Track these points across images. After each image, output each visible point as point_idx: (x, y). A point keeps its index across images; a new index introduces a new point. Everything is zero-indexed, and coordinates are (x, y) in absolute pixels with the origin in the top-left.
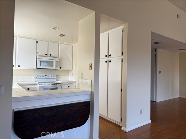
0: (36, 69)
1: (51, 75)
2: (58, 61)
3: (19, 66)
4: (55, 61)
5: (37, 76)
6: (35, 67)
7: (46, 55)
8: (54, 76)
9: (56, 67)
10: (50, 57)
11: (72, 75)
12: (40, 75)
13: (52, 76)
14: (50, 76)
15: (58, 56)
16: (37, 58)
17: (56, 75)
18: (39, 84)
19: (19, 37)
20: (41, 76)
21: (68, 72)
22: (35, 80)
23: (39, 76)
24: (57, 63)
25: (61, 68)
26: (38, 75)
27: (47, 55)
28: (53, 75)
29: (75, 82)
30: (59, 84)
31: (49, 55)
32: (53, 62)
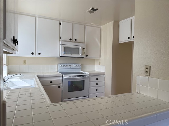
0: (59, 57)
1: (76, 64)
2: (84, 47)
3: (40, 54)
4: (81, 48)
5: (60, 66)
6: (59, 55)
7: (71, 39)
8: (79, 66)
9: (82, 55)
10: (74, 42)
11: (100, 64)
12: (64, 64)
13: (77, 66)
14: (75, 66)
15: (83, 42)
16: (61, 44)
17: (82, 65)
18: (63, 75)
19: (39, 17)
20: (65, 66)
21: (93, 61)
22: (58, 70)
23: (63, 66)
24: (83, 50)
25: (87, 56)
26: (62, 64)
27: (71, 41)
28: (78, 64)
29: (104, 74)
30: (86, 76)
31: (74, 41)
32: (78, 49)
